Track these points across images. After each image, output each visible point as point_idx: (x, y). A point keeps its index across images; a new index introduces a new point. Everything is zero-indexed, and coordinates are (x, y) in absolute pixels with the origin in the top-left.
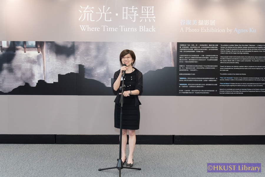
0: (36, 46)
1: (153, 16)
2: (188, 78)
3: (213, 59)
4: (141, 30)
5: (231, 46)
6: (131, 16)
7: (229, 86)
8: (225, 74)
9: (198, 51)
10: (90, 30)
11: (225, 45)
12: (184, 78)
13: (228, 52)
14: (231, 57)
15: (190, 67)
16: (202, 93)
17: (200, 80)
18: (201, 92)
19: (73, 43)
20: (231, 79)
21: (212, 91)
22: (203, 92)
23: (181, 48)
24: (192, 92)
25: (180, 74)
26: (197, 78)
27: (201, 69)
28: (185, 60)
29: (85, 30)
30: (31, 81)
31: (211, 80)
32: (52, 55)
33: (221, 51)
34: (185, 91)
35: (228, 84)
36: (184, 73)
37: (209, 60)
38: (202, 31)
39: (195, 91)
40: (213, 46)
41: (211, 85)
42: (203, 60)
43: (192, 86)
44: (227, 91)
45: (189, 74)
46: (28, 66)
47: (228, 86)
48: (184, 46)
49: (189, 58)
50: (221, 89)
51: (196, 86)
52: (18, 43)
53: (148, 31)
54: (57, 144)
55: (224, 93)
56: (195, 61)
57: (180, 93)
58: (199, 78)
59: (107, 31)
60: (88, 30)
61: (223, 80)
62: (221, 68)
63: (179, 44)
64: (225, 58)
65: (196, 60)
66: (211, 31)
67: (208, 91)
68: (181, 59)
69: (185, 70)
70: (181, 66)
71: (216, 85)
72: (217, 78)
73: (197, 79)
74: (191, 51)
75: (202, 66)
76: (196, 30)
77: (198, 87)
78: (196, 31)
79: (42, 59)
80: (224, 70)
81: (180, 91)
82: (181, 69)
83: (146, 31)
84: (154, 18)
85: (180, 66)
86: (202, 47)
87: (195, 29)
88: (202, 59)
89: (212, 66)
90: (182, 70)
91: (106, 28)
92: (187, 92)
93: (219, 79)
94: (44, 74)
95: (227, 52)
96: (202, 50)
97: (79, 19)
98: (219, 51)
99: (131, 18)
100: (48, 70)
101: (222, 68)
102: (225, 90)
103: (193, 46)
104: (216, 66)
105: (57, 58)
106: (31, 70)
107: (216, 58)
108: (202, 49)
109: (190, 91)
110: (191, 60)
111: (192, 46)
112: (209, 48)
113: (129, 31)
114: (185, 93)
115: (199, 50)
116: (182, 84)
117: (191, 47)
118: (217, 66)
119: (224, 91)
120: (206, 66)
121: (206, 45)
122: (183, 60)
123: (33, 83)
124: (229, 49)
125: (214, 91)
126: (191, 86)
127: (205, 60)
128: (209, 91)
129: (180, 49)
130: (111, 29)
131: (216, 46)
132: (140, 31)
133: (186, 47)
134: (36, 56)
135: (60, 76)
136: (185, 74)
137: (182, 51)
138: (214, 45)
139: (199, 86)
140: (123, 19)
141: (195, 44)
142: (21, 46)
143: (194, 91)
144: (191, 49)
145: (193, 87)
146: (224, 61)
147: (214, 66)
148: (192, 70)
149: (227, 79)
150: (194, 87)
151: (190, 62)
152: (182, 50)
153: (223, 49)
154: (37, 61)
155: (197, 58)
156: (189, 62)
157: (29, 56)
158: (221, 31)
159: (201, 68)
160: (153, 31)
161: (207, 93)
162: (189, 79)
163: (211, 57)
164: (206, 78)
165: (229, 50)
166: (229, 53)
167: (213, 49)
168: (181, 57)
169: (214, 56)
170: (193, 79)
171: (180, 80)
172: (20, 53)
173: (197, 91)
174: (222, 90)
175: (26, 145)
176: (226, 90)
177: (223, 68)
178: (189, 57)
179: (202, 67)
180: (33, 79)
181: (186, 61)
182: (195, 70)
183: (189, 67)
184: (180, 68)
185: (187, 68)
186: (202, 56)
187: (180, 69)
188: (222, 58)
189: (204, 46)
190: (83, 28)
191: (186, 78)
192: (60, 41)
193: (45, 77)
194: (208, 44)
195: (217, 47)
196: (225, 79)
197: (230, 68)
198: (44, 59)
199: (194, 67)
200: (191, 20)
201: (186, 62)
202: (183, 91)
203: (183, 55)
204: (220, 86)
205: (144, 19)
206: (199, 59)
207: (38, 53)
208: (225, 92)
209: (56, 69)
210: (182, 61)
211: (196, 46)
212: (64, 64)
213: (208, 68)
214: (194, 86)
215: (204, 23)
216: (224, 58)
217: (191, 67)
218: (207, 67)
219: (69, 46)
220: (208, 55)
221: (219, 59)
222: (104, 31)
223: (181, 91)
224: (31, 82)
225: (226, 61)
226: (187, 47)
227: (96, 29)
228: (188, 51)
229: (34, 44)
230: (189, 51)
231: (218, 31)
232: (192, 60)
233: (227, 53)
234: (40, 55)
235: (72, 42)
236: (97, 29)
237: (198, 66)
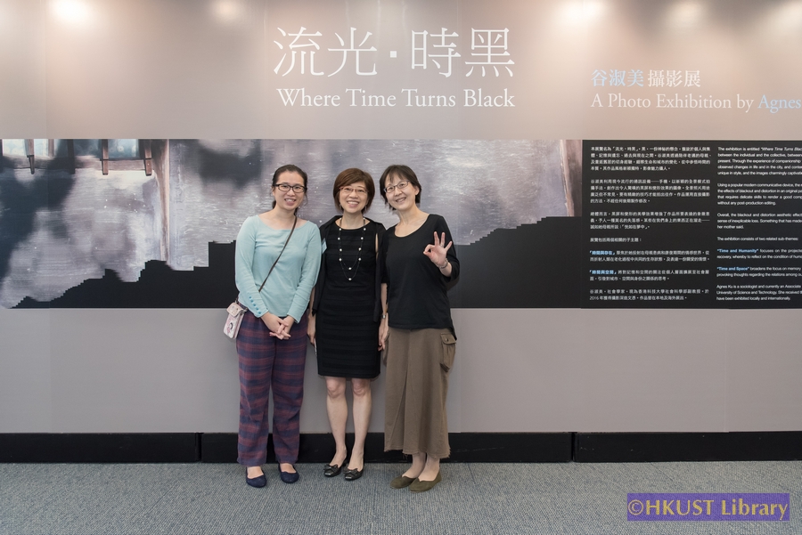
0: (141, 155)
1: (506, 59)
2: (618, 252)
3: (693, 191)
4: (471, 101)
5: (752, 152)
6: (436, 59)
7: (746, 275)
8: (734, 239)
9: (647, 165)
10: (310, 104)
11: (732, 149)
12: (606, 253)
13: (741, 169)
14: (751, 185)
15: (624, 217)
16: (662, 298)
17: (656, 259)
18: (660, 295)
19: (257, 143)
20: (753, 254)
21: (694, 291)
22: (664, 294)
23: (595, 159)
24: (632, 295)
25: (592, 240)
26: (647, 253)
27: (656, 223)
28: (609, 194)
29: (292, 104)
30: (125, 263)
31: (688, 259)
32: (189, 183)
33: (720, 167)
34: (609, 291)
35: (743, 269)
36: (607, 237)
37: (683, 195)
38: (659, 106)
39: (640, 291)
40: (696, 152)
41: (690, 272)
42: (663, 194)
43: (629, 276)
44: (739, 293)
45: (620, 240)
46: (114, 215)
47: (742, 275)
48: (603, 152)
49: (622, 188)
50: (720, 287)
51: (642, 276)
52: (84, 144)
53: (490, 105)
54: (205, 462)
55: (731, 299)
56: (639, 198)
57: (592, 298)
58: (651, 253)
59: (364, 105)
60: (303, 104)
61: (727, 257)
62: (719, 221)
63: (587, 145)
64: (734, 188)
65: (642, 194)
66: (689, 105)
67: (681, 291)
68: (594, 191)
69: (608, 227)
70: (597, 214)
71: (705, 274)
72: (707, 253)
73: (646, 256)
74: (625, 168)
75: (661, 214)
76: (641, 102)
77: (648, 278)
78: (641, 104)
79: (158, 195)
80: (730, 227)
81: (592, 292)
82: (597, 223)
83: (485, 104)
84: (509, 66)
85: (592, 214)
86: (659, 156)
87: (639, 100)
88: (660, 191)
89: (691, 214)
90: (600, 227)
91: (359, 96)
92: (616, 294)
93: (714, 253)
94: (165, 240)
95: (738, 170)
96: (659, 165)
97: (276, 70)
98: (714, 166)
99: (439, 66)
100: (177, 227)
101: (724, 221)
102: (733, 290)
103: (632, 152)
104: (703, 214)
105: (204, 192)
106: (124, 228)
107: (704, 188)
108: (659, 162)
109: (623, 291)
110: (625, 194)
111: (629, 152)
112: (684, 158)
113: (430, 105)
114: (610, 297)
115: (651, 165)
116: (598, 272)
117: (626, 155)
118: (708, 213)
119: (730, 293)
120: (673, 214)
121: (672, 149)
122: (601, 194)
123: (129, 271)
124: (743, 161)
125: (699, 291)
126: (626, 275)
127: (671, 194)
128: (685, 291)
129: (593, 162)
130: (374, 100)
131: (705, 152)
132: (467, 105)
133: (609, 155)
134: (140, 185)
135: (213, 247)
136: (608, 240)
137: (597, 168)
138: (696, 149)
139: (652, 275)
140: (413, 68)
141: (638, 144)
142: (93, 153)
143: (636, 291)
144: (626, 162)
145: (632, 278)
146: (731, 198)
147: (699, 214)
148: (630, 227)
149: (741, 254)
150: (636, 278)
151: (625, 201)
152: (597, 165)
153: (726, 161)
154: (142, 200)
155: (646, 188)
156: (621, 201)
157: (116, 185)
158: (718, 104)
159: (658, 220)
160: (506, 105)
161: (678, 298)
162: (622, 256)
163: (689, 185)
164: (675, 252)
165: (745, 164)
166: (744, 173)
167: (696, 162)
168: (595, 185)
169: (699, 181)
170: (634, 256)
171: (592, 259)
172: (91, 179)
173: (645, 291)
174: (723, 290)
175: (106, 466)
176: (737, 289)
177: (726, 221)
178: (619, 185)
179: (660, 217)
180: (130, 258)
181: (611, 198)
182: (639, 227)
183: (620, 217)
184: (592, 220)
185: (613, 220)
186: (661, 181)
187: (592, 224)
188: (723, 188)
189: (666, 152)
190: (286, 98)
191: (610, 253)
192: (215, 139)
193: (166, 249)
194: (679, 144)
195: (706, 155)
196: (734, 254)
197: (749, 221)
198: (163, 196)
199: (636, 217)
200: (624, 72)
201: (612, 201)
202: (601, 291)
203: (601, 181)
204: (718, 275)
205: (478, 68)
206: (653, 191)
207: (147, 175)
208: (733, 296)
209: (201, 225)
210: (599, 198)
211: (641, 152)
212: (228, 210)
213: (679, 220)
214: (638, 275)
215: (665, 81)
216: (729, 188)
217: (627, 217)
218: (677, 217)
219: (244, 152)
220: (680, 179)
221: (713, 191)
222: (353, 104)
223: (596, 292)
224: (125, 268)
225: (737, 197)
226: (614, 155)
227: (329, 100)
228: (617, 168)
229: (134, 148)
230: (621, 168)
231: (708, 104)
232: (630, 194)
233: (739, 173)
234: (153, 181)
235: (252, 141)
236: (333, 100)
237: (648, 214)
